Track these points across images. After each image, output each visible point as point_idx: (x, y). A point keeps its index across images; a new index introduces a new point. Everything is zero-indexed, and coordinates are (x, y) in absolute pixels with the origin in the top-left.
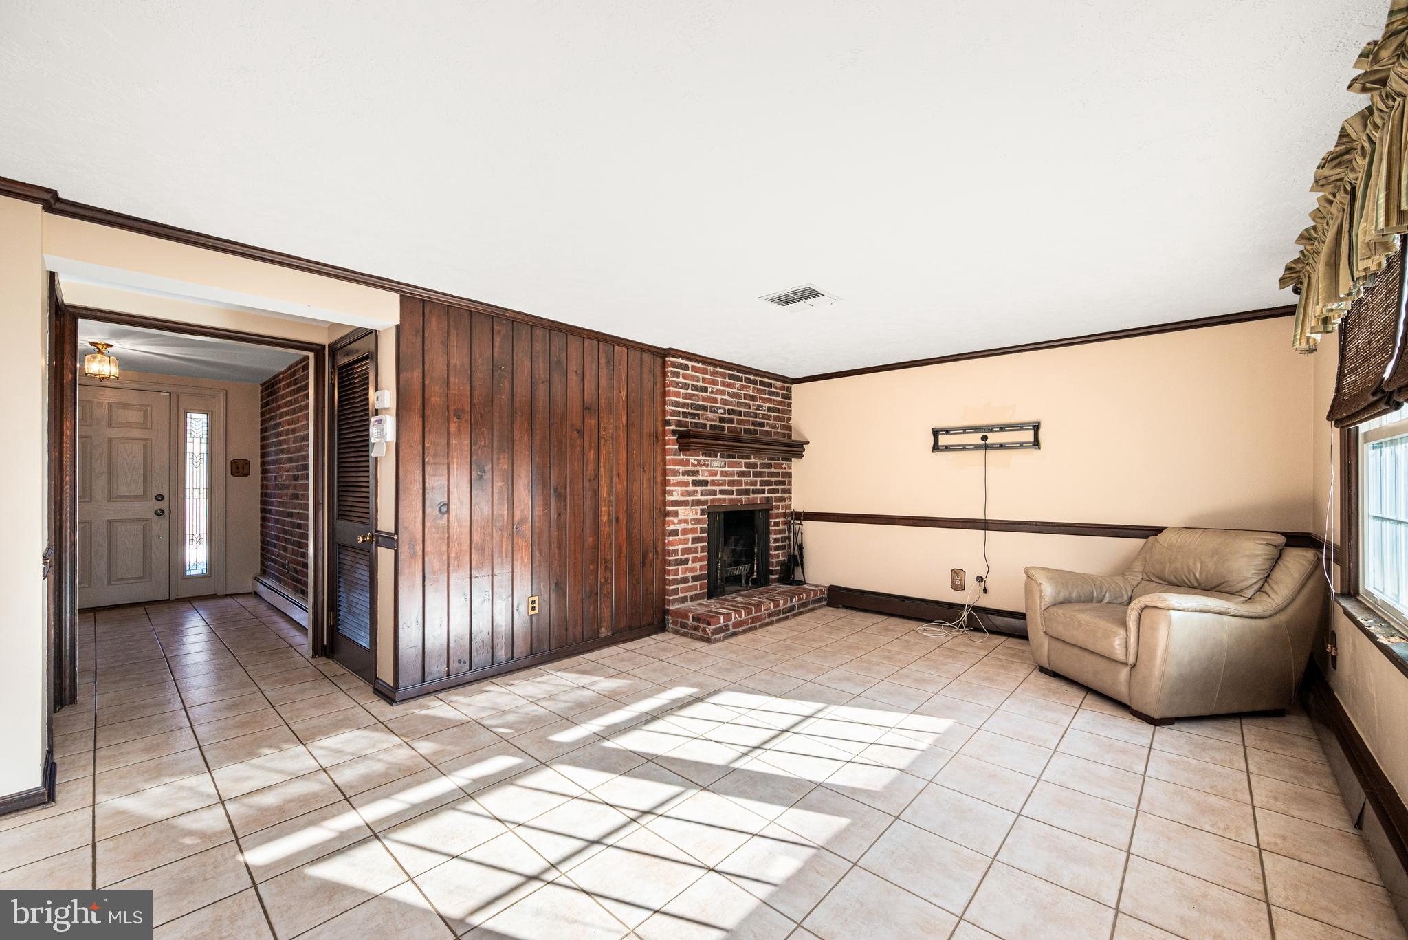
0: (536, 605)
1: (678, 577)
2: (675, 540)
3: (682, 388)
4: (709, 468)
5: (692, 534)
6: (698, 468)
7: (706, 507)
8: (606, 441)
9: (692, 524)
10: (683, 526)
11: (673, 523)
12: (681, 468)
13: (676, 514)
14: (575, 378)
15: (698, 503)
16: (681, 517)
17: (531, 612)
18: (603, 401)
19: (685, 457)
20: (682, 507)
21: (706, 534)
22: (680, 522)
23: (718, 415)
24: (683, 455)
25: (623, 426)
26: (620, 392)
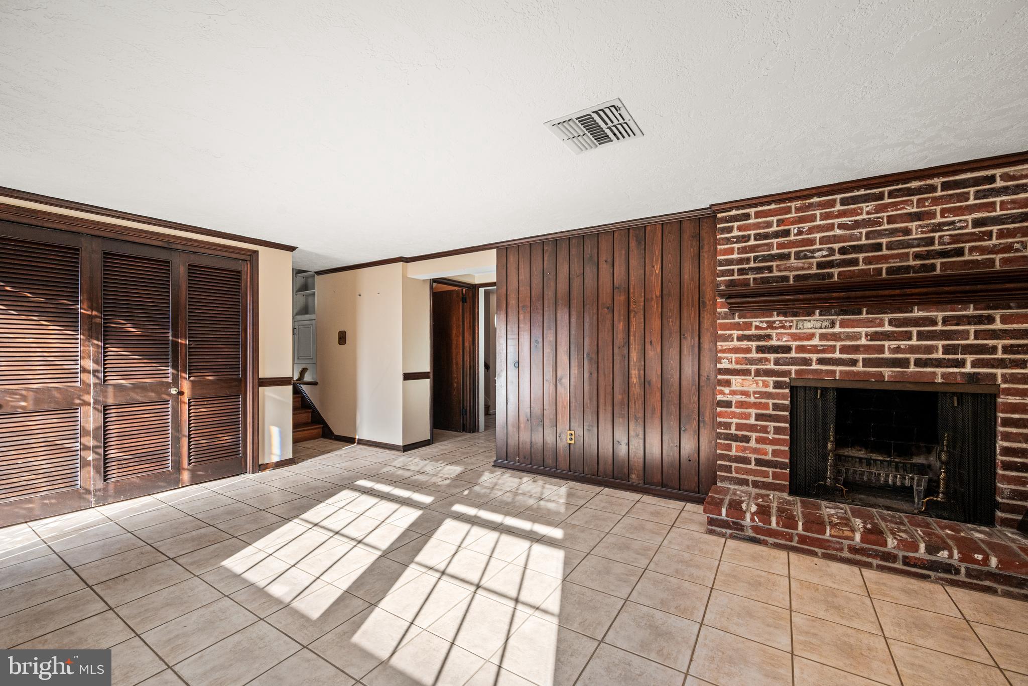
0: (573, 437)
1: (730, 453)
2: (726, 412)
3: (736, 242)
4: (794, 330)
5: (756, 408)
6: (769, 331)
7: (787, 380)
8: (636, 313)
9: (756, 398)
10: (739, 398)
11: (722, 393)
12: (735, 333)
13: (728, 383)
14: (605, 266)
15: (769, 373)
16: (734, 388)
17: (569, 441)
18: (633, 278)
19: (742, 320)
20: (737, 377)
21: (787, 413)
22: (733, 393)
23: (814, 260)
24: (739, 318)
25: (657, 297)
26: (653, 267)
